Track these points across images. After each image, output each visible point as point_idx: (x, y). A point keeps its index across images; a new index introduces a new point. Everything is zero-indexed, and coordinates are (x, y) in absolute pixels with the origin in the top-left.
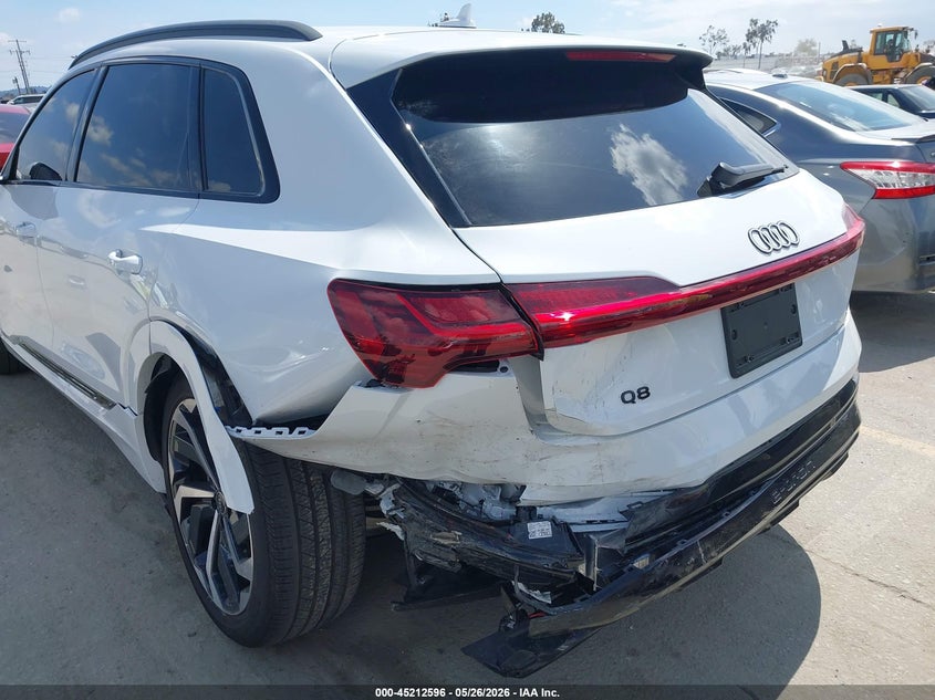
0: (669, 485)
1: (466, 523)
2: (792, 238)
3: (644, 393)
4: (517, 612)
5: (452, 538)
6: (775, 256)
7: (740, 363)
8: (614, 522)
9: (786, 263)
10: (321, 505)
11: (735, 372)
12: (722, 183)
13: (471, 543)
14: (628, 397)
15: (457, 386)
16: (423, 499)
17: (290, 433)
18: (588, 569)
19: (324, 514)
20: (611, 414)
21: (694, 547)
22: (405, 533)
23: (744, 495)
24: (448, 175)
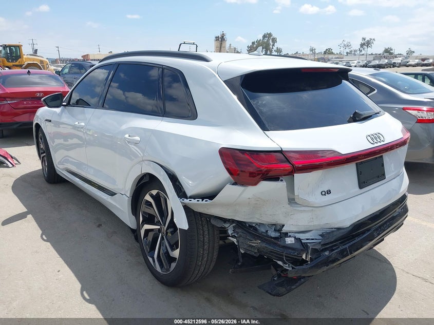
0: (336, 226)
1: (262, 238)
2: (382, 139)
3: (329, 192)
4: (278, 274)
5: (257, 243)
6: (376, 145)
7: (362, 184)
8: (316, 239)
9: (379, 148)
10: (206, 229)
11: (361, 187)
12: (357, 118)
13: (264, 245)
14: (323, 193)
15: (265, 186)
16: (245, 229)
17: (202, 201)
18: (306, 257)
19: (206, 233)
20: (318, 199)
21: (346, 248)
22: (238, 242)
23: (363, 233)
24: (261, 112)
